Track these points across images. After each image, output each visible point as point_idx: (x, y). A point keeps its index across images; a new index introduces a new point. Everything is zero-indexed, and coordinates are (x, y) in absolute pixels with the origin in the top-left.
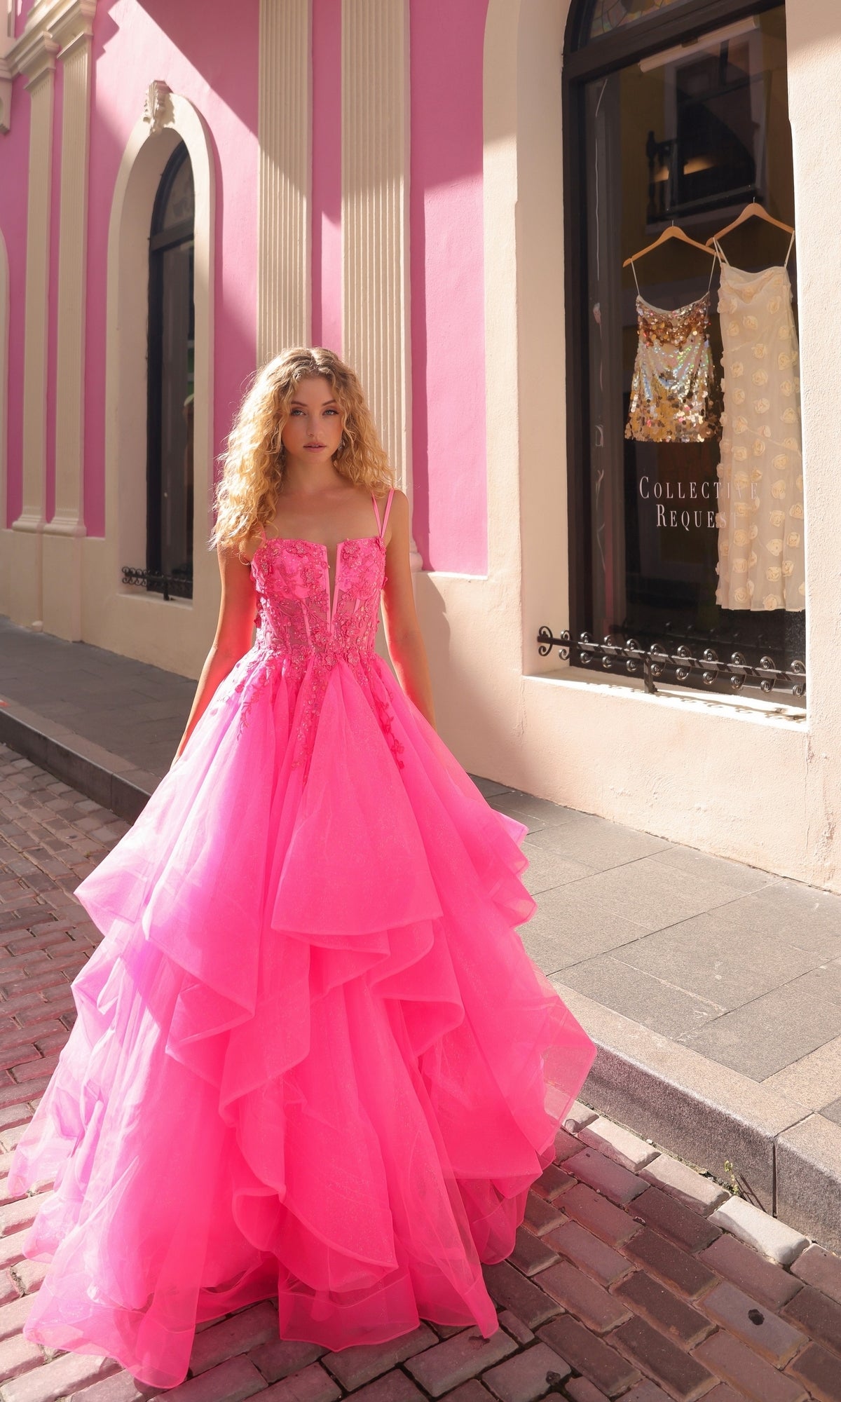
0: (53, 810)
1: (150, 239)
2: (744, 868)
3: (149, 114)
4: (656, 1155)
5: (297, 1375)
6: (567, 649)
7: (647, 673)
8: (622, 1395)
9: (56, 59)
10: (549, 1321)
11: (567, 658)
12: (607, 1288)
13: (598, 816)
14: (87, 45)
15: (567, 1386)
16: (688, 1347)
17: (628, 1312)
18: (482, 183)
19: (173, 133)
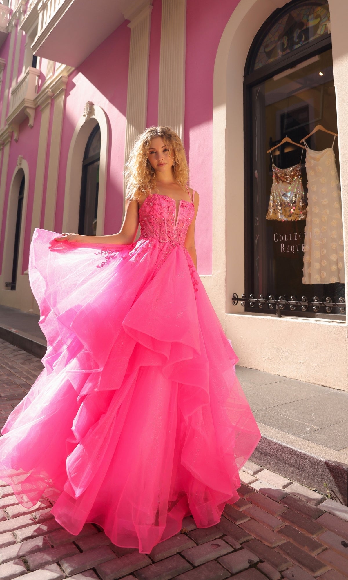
0: (33, 366)
1: (83, 161)
2: (320, 387)
3: (85, 113)
4: (291, 483)
5: (131, 554)
6: (244, 302)
7: (278, 309)
8: (284, 570)
9: (52, 99)
10: (248, 541)
11: (244, 306)
12: (273, 531)
13: (257, 369)
14: (64, 93)
15: (258, 566)
16: (314, 554)
17: (283, 540)
18: (212, 123)
19: (95, 120)
